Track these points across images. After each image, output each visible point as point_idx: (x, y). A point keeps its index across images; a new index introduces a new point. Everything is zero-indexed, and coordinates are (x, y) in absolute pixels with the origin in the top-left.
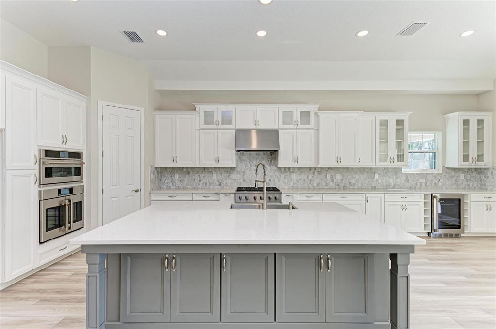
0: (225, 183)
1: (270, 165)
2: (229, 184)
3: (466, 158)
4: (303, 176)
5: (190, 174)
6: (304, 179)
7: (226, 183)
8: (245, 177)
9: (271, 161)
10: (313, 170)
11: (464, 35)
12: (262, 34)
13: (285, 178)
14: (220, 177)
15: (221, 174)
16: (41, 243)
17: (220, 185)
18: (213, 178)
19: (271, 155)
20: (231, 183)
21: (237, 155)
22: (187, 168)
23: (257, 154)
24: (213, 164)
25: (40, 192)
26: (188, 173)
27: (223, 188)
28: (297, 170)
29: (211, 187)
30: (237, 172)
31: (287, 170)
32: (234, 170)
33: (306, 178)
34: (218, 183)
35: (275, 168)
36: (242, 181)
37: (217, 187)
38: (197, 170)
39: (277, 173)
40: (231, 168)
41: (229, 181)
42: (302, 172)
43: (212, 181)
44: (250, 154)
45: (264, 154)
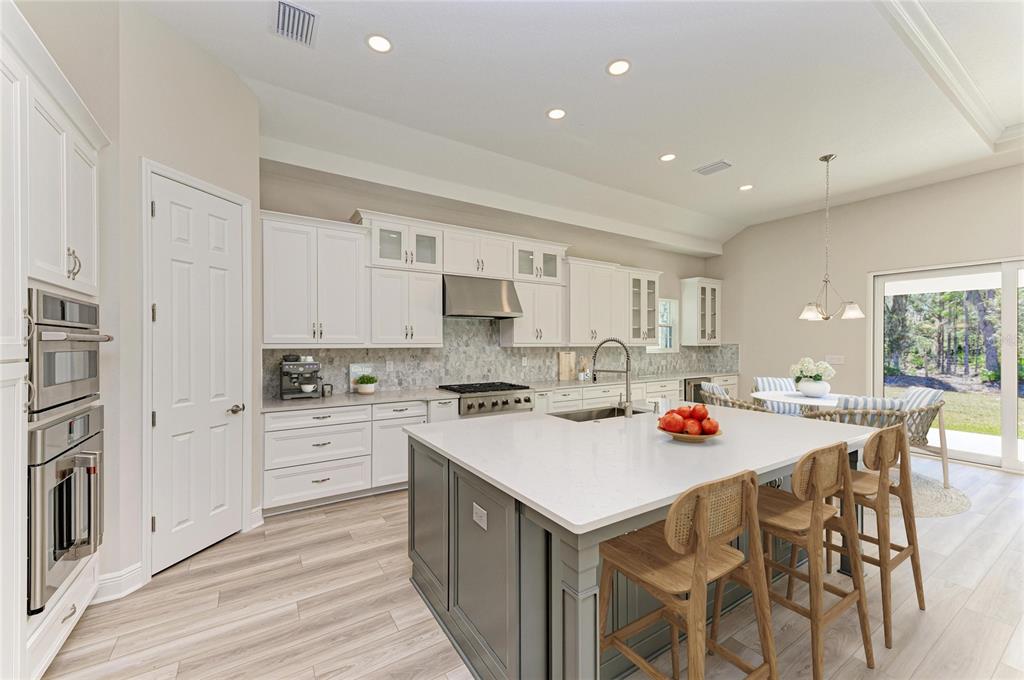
0: (410, 379)
1: (489, 344)
2: (418, 382)
3: (703, 333)
4: (538, 362)
5: (336, 363)
6: (540, 367)
7: (414, 380)
8: (448, 367)
9: (491, 336)
10: (550, 351)
11: (742, 188)
12: (557, 114)
13: (512, 365)
14: (401, 367)
15: (403, 361)
16: (31, 613)
17: (400, 384)
18: (388, 370)
19: (491, 325)
20: (422, 379)
21: (444, 323)
22: (328, 350)
23: (468, 323)
24: (401, 342)
25: (32, 435)
26: (331, 361)
27: (407, 390)
28: (529, 351)
29: (383, 389)
30: (435, 357)
31: (516, 351)
32: (428, 353)
33: (542, 364)
34: (396, 381)
35: (498, 348)
36: (443, 374)
37: (394, 388)
38: (352, 354)
39: (501, 358)
40: (423, 349)
41: (419, 376)
42: (536, 354)
43: (385, 378)
44: (457, 323)
45: (480, 323)
